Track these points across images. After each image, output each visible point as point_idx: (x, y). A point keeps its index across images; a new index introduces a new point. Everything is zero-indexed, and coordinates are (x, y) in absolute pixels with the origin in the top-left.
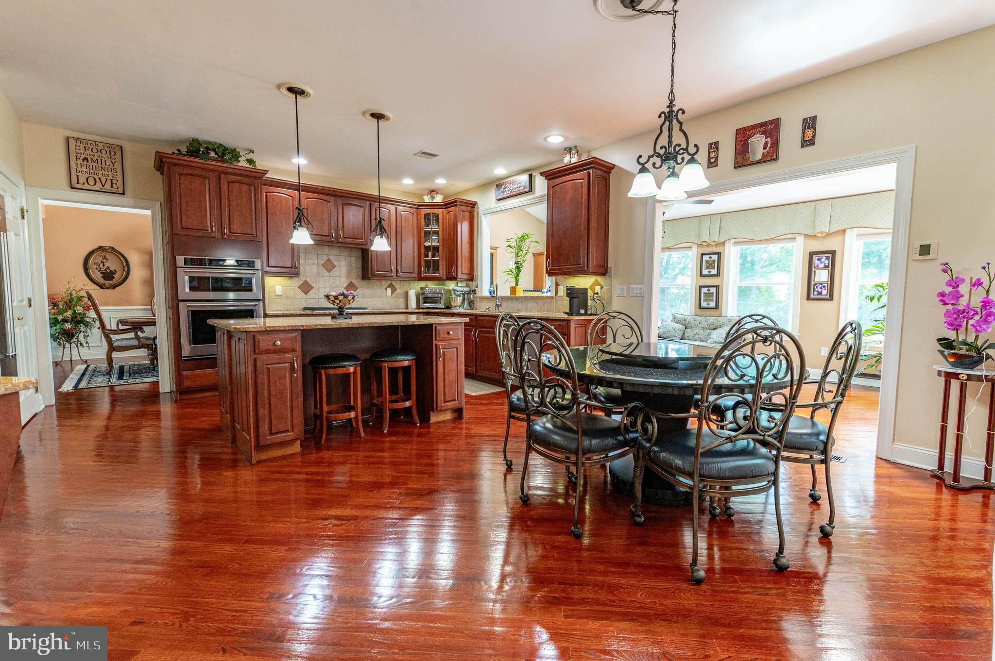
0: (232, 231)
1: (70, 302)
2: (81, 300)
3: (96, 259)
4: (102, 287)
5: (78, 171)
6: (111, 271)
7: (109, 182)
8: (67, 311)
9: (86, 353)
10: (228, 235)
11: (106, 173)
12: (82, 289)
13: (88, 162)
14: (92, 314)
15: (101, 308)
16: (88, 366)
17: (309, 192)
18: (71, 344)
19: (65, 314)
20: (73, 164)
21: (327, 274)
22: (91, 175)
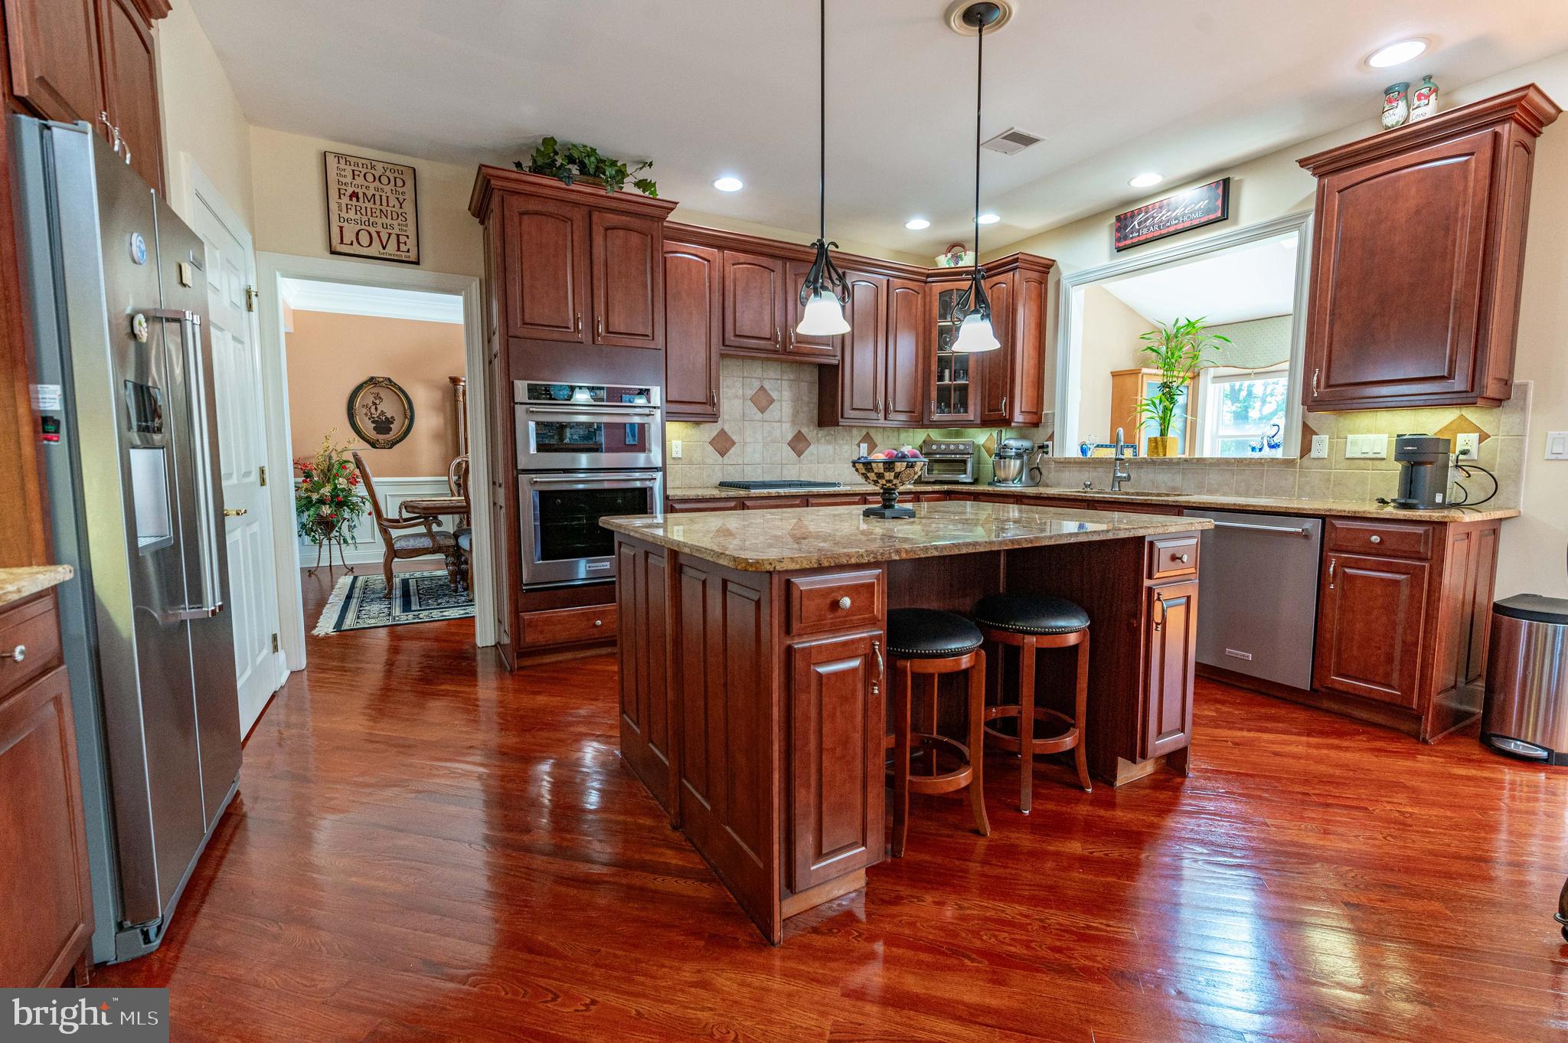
0: (611, 330)
1: (329, 470)
2: (344, 468)
3: (365, 398)
4: (373, 444)
5: (342, 220)
6: (387, 418)
7: (393, 238)
8: (324, 486)
9: (352, 556)
10: (604, 338)
11: (389, 221)
12: (345, 449)
13: (358, 201)
14: (360, 490)
15: (374, 480)
16: (355, 578)
17: (737, 250)
18: (330, 539)
19: (322, 491)
20: (333, 206)
21: (759, 415)
22: (363, 227)
